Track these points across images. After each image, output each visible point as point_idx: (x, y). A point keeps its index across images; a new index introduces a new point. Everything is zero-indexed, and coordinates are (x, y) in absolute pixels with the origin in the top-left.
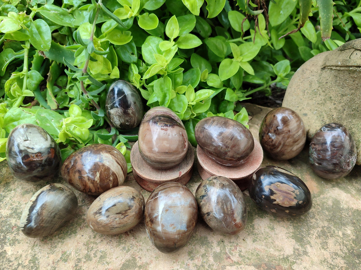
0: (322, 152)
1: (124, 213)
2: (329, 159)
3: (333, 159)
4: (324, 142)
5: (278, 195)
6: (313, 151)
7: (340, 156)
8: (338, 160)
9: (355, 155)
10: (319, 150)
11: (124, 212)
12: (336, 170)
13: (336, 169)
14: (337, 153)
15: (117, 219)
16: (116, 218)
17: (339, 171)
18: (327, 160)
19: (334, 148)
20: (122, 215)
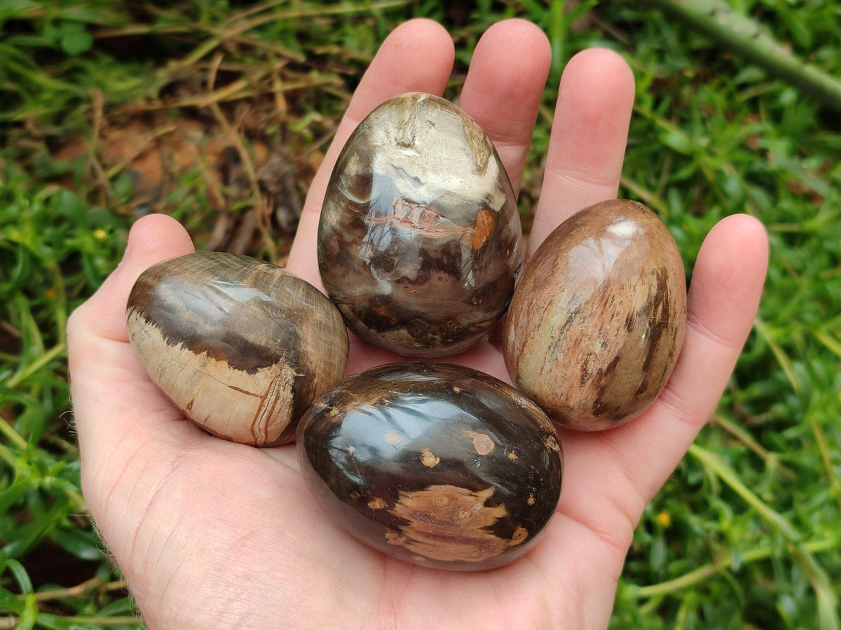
1: (600, 379)
5: (474, 528)
11: (603, 382)
15: (598, 348)
16: (604, 345)
20: (600, 369)
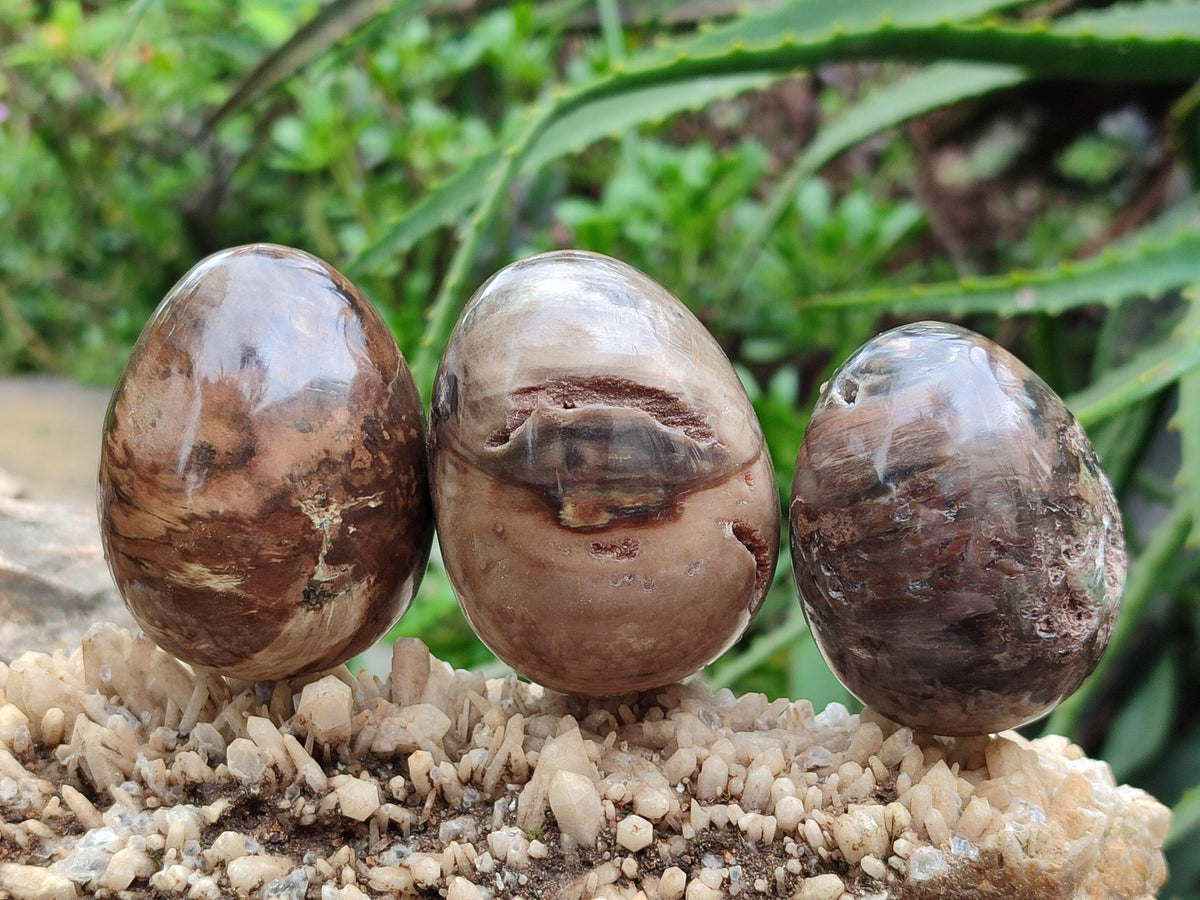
0: (865, 556)
2: (922, 593)
3: (953, 585)
4: (864, 482)
6: (813, 564)
7: (993, 554)
8: (984, 590)
9: (1098, 523)
10: (842, 547)
12: (995, 663)
13: (996, 657)
14: (964, 540)
17: (1022, 664)
18: (910, 605)
19: (935, 511)
